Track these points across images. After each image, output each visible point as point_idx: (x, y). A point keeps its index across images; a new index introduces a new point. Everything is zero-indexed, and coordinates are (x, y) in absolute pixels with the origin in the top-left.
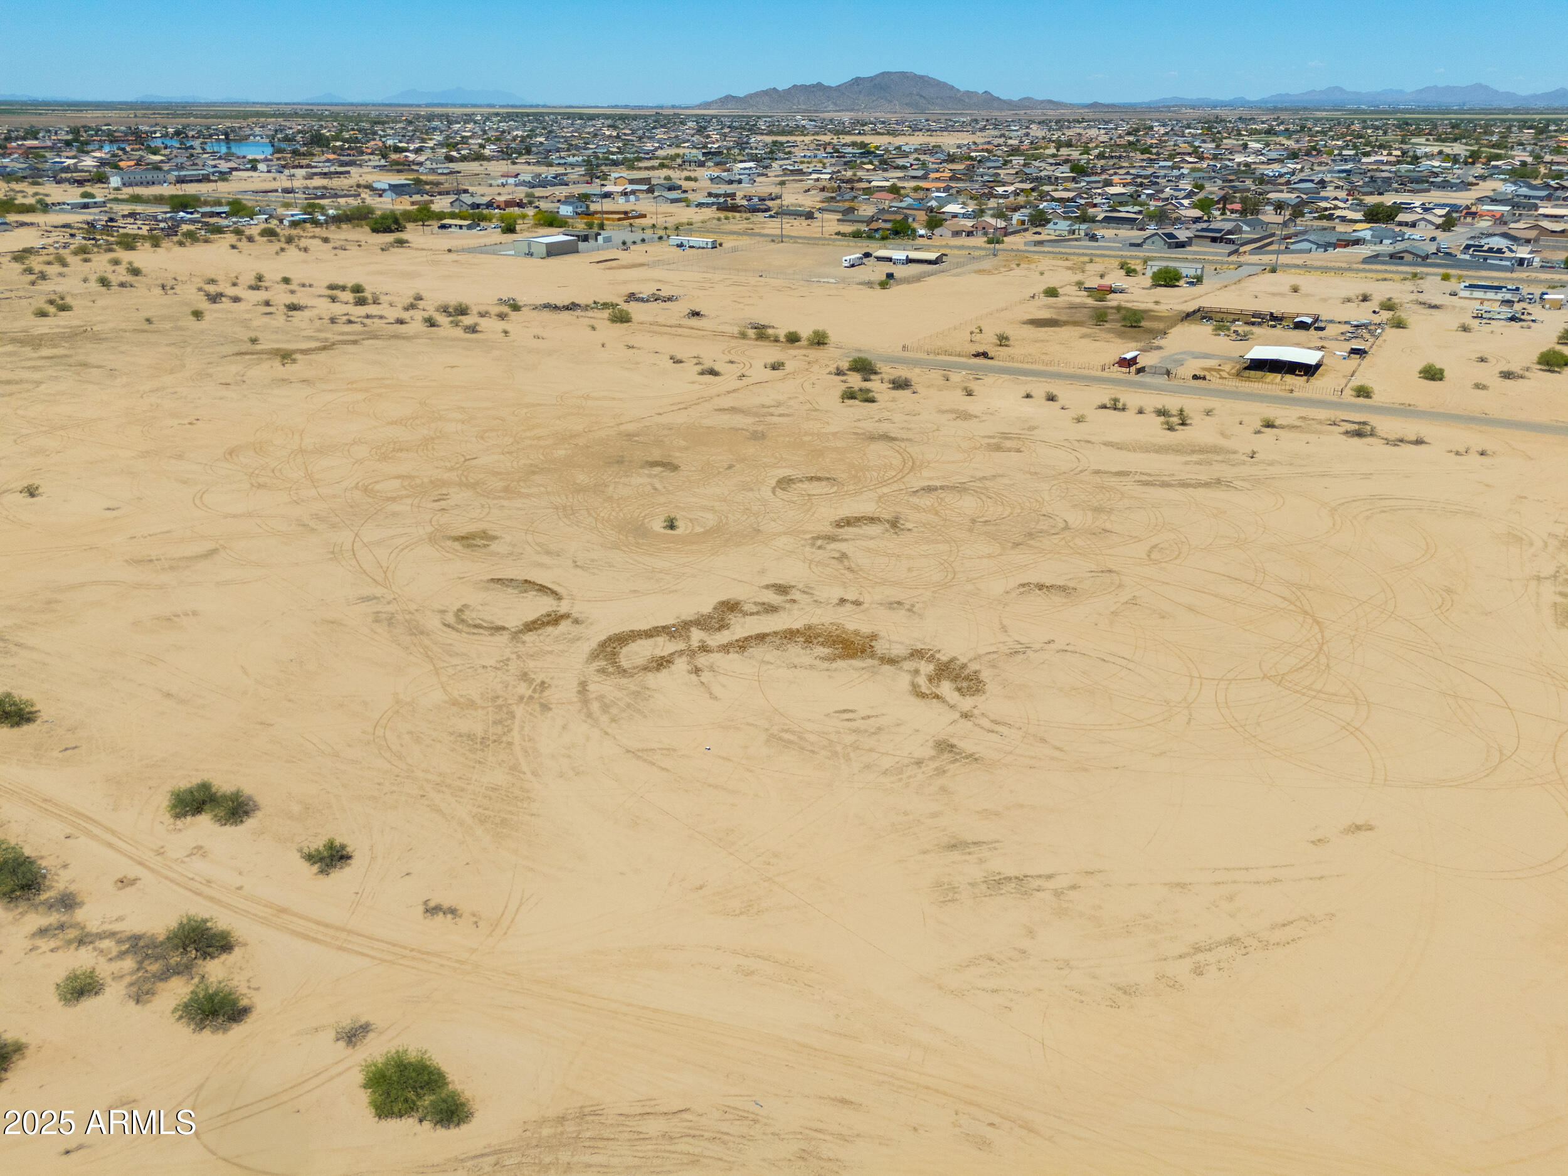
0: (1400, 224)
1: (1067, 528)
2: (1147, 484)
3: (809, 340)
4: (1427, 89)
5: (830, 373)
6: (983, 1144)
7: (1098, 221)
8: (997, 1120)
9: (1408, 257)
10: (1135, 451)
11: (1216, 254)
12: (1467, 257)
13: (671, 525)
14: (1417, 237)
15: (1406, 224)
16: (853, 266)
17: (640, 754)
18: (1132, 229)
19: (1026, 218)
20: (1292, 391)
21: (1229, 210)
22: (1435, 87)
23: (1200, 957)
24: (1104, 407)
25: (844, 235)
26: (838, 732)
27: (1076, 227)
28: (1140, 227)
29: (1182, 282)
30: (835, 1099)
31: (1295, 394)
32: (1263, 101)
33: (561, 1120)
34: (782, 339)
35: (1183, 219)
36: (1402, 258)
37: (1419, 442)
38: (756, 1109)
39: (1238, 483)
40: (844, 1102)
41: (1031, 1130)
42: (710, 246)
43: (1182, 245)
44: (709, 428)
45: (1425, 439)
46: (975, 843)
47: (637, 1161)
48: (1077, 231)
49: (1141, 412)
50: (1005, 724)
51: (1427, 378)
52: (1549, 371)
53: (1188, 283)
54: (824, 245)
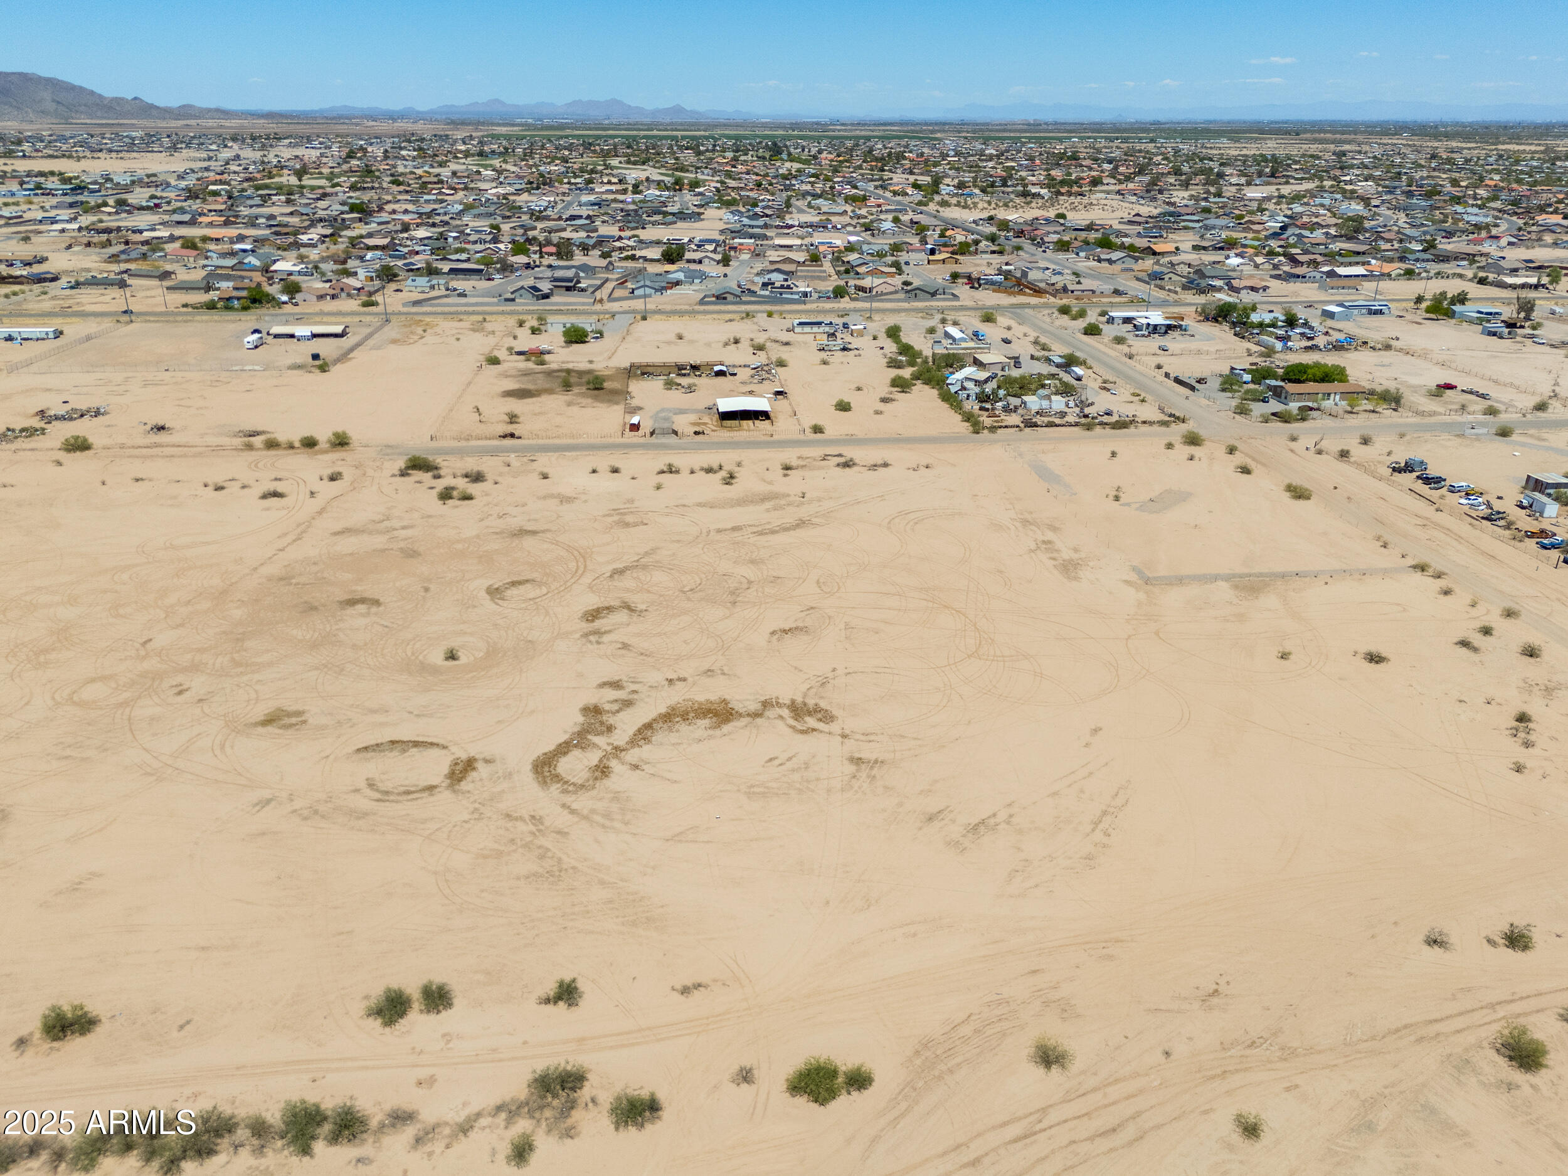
0: (689, 261)
1: (750, 582)
2: (761, 533)
3: (329, 441)
4: (574, 103)
5: (394, 475)
6: (1110, 957)
7: (444, 273)
8: (1104, 945)
9: (730, 298)
10: (723, 507)
11: (584, 304)
12: (767, 293)
13: (452, 656)
14: (714, 275)
15: (694, 261)
16: (256, 347)
17: (676, 838)
18: (481, 279)
19: (374, 274)
20: (772, 435)
21: (546, 253)
22: (580, 101)
23: (1101, 826)
24: (663, 472)
25: (194, 307)
26: (785, 776)
27: (434, 282)
28: (487, 277)
29: (589, 339)
30: (1029, 973)
31: (775, 437)
32: (432, 112)
33: (917, 1053)
34: (297, 444)
35: (515, 266)
36: (725, 298)
37: (886, 465)
38: (999, 997)
39: (815, 520)
40: (1035, 972)
41: (1122, 941)
42: (51, 335)
43: (546, 296)
44: (351, 554)
45: (889, 463)
46: (939, 812)
47: (978, 1050)
48: (436, 287)
49: (692, 472)
50: (872, 734)
51: (841, 410)
52: (903, 392)
53: (594, 338)
54: (186, 321)
